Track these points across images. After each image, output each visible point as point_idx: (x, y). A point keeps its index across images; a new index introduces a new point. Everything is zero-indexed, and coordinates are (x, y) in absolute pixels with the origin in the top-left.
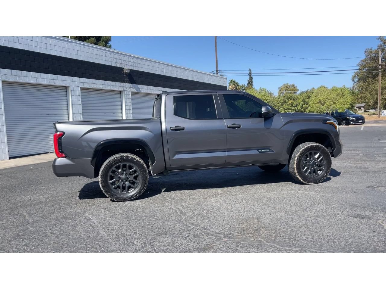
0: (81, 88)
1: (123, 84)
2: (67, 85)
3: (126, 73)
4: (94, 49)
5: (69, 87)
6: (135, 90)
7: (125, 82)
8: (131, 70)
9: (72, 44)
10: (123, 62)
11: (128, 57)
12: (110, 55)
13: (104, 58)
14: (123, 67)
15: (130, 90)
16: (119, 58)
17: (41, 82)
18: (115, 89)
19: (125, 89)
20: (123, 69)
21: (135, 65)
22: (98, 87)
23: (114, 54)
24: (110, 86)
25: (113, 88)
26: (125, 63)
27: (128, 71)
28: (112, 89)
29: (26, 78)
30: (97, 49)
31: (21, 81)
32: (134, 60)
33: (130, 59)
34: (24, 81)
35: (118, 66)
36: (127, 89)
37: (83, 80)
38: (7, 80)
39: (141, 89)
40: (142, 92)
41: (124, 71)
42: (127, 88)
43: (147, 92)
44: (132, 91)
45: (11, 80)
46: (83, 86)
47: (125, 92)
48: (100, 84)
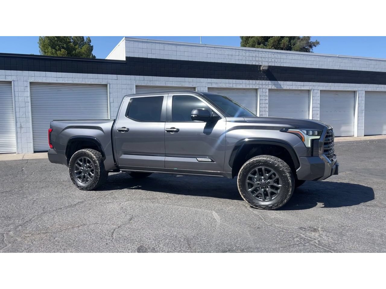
0: (208, 88)
1: (258, 82)
2: (194, 86)
4: (226, 50)
5: (196, 87)
6: (274, 87)
7: (261, 79)
8: (269, 67)
9: (202, 48)
10: (260, 59)
11: (267, 53)
12: (244, 54)
13: (237, 58)
14: (261, 64)
15: (267, 87)
16: (256, 55)
17: (169, 84)
18: (248, 87)
19: (261, 86)
20: (261, 66)
21: (276, 61)
22: (227, 86)
23: (250, 52)
24: (242, 85)
25: (246, 86)
26: (264, 60)
27: (266, 68)
28: (244, 87)
29: (156, 82)
30: (229, 50)
31: (152, 85)
32: (276, 55)
34: (154, 85)
35: (254, 64)
36: (264, 87)
37: (211, 80)
38: (140, 84)
39: (282, 86)
40: (285, 88)
41: (261, 69)
42: (264, 85)
43: (291, 88)
44: (270, 87)
45: (143, 84)
46: (210, 86)
47: (261, 90)
48: (230, 83)
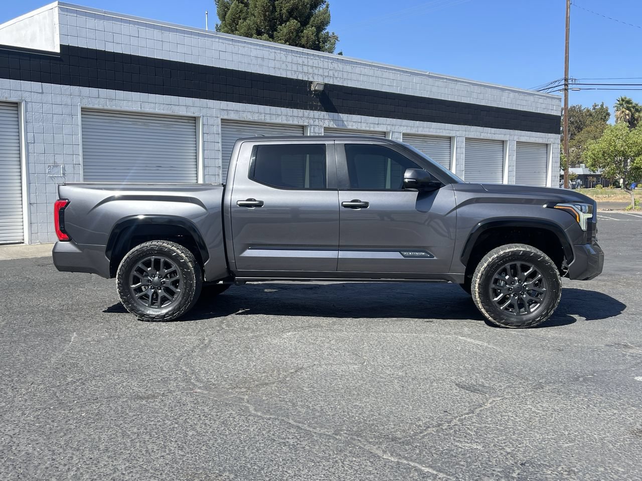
0: (222, 119)
1: (307, 113)
2: (195, 115)
3: (315, 91)
4: (252, 47)
5: (199, 117)
6: (332, 125)
7: (312, 108)
8: (326, 85)
9: (211, 39)
10: (311, 71)
11: (322, 59)
12: (284, 58)
13: (272, 64)
14: (311, 79)
15: (321, 123)
16: (303, 62)
17: (148, 109)
18: (290, 122)
19: (311, 122)
20: (311, 82)
21: (336, 75)
22: (256, 118)
23: (293, 54)
24: (280, 117)
25: (286, 120)
26: (316, 71)
27: (321, 88)
28: (285, 122)
29: (122, 102)
30: (258, 47)
31: (114, 108)
32: (335, 65)
33: (326, 64)
34: (118, 108)
35: (300, 78)
36: (317, 123)
37: (227, 105)
38: (91, 106)
39: (345, 123)
40: (350, 127)
41: (313, 88)
42: (317, 120)
43: (359, 128)
44: (326, 124)
45: (96, 106)
46: (225, 117)
47: (312, 128)
48: (261, 113)
